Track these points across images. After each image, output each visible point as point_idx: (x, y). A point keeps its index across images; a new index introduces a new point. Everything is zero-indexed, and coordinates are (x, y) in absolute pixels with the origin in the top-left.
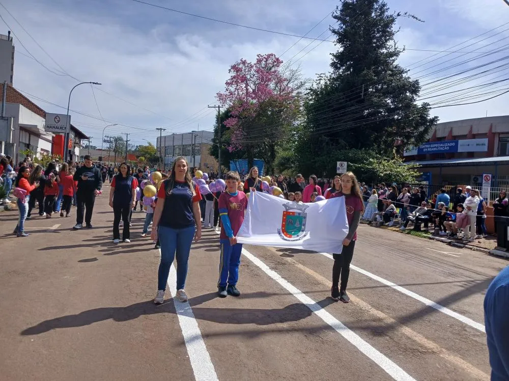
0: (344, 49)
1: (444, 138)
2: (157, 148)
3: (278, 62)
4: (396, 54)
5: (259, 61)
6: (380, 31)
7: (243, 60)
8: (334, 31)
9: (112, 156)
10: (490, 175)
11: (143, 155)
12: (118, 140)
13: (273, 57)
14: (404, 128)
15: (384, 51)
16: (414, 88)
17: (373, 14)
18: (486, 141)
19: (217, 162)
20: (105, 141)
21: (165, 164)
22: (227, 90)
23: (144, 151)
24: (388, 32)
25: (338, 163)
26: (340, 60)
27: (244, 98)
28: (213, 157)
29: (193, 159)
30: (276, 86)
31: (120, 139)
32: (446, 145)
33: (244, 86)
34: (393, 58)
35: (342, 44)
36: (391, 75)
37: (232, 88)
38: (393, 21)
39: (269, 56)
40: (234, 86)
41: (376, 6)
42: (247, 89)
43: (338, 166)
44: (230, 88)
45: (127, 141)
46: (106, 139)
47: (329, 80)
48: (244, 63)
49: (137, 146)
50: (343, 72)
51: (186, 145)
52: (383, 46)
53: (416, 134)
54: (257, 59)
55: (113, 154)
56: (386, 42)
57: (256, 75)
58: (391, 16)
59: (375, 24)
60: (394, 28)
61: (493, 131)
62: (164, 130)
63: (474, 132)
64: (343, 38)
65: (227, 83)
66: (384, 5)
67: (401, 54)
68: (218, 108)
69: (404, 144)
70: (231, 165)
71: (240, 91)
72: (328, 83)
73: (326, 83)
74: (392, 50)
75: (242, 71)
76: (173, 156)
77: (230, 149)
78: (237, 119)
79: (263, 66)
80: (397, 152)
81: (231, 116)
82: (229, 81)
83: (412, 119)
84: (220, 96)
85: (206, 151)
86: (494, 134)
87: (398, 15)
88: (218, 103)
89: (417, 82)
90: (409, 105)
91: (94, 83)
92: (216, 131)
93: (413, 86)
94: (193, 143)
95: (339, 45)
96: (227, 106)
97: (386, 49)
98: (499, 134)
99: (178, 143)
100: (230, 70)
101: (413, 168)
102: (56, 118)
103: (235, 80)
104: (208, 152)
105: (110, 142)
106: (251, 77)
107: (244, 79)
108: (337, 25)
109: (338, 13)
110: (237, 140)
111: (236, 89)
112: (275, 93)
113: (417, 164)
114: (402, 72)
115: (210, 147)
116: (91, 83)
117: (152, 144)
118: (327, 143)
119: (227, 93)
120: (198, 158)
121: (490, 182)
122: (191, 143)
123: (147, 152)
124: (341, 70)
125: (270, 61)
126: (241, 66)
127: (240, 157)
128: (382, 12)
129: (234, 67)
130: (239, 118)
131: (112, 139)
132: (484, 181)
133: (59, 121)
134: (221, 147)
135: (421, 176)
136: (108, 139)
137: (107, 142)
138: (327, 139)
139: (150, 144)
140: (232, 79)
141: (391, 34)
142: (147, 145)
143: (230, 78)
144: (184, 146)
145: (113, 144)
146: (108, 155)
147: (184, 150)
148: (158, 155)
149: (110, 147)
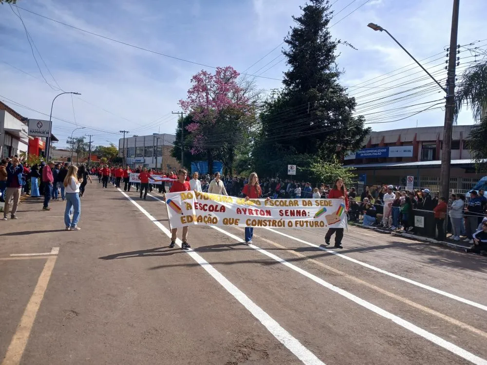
0: (294, 69)
1: (378, 145)
2: (119, 149)
3: (235, 74)
4: (337, 75)
5: (218, 73)
6: (324, 55)
7: (204, 71)
8: (285, 53)
9: (74, 157)
10: (413, 177)
11: (105, 156)
12: (80, 141)
13: (231, 69)
14: (343, 137)
15: (327, 72)
16: (351, 103)
17: (319, 41)
18: (411, 148)
19: (179, 163)
20: (68, 142)
21: (127, 165)
22: (189, 98)
23: (106, 152)
24: (330, 56)
25: (289, 166)
26: (290, 78)
27: (205, 105)
28: (174, 158)
29: (155, 160)
30: (234, 95)
32: (379, 151)
33: (204, 94)
34: (334, 79)
35: (292, 64)
36: (332, 92)
37: (194, 96)
38: (334, 46)
39: (227, 68)
40: (196, 94)
41: (320, 33)
42: (207, 98)
43: (289, 169)
44: (192, 95)
45: (90, 142)
46: (69, 140)
47: (281, 94)
48: (205, 74)
49: (97, 147)
50: (293, 89)
52: (326, 67)
53: (354, 141)
54: (217, 71)
55: (75, 154)
56: (329, 64)
57: (216, 86)
58: (333, 43)
59: (319, 48)
60: (336, 53)
61: (417, 140)
62: (127, 132)
63: (403, 140)
64: (293, 59)
65: (189, 92)
66: (327, 33)
67: (341, 75)
68: (181, 115)
69: (344, 150)
70: (192, 166)
71: (200, 98)
72: (281, 97)
73: (279, 97)
74: (334, 71)
75: (203, 81)
76: (136, 156)
77: (193, 151)
78: (198, 124)
79: (222, 77)
80: (338, 157)
81: (192, 122)
82: (191, 90)
83: (349, 130)
84: (182, 103)
85: (167, 153)
86: (418, 142)
87: (339, 42)
88: (181, 110)
89: (353, 99)
90: (347, 119)
91: (74, 93)
92: (179, 135)
93: (351, 101)
94: (155, 145)
95: (290, 65)
96: (188, 112)
97: (329, 70)
98: (423, 142)
100: (192, 80)
101: (349, 171)
102: (38, 123)
103: (196, 89)
104: (170, 154)
105: (74, 143)
106: (211, 87)
107: (205, 89)
108: (288, 48)
109: (289, 38)
110: (199, 143)
111: (197, 97)
112: (233, 101)
113: (353, 167)
114: (342, 90)
115: (171, 149)
116: (72, 93)
118: (280, 149)
119: (189, 100)
120: (160, 159)
121: (412, 182)
122: (152, 145)
123: (109, 153)
124: (291, 87)
125: (228, 73)
126: (201, 77)
127: (201, 159)
128: (326, 39)
129: (195, 77)
130: (200, 123)
131: (75, 141)
132: (408, 182)
133: (41, 127)
134: (183, 149)
135: (356, 178)
137: (71, 143)
138: (280, 145)
139: (113, 146)
140: (194, 88)
141: (333, 58)
142: (110, 146)
143: (192, 87)
144: (146, 147)
145: (76, 146)
146: (71, 155)
147: (146, 152)
148: (121, 155)
149: (73, 148)
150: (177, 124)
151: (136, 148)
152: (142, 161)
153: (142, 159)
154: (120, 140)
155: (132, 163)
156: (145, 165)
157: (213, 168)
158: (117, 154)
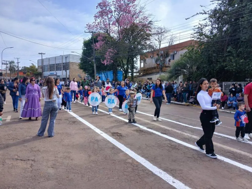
2: (38, 66)
9: (8, 74)
11: (28, 72)
12: (11, 62)
20: (2, 64)
21: (44, 77)
23: (29, 69)
31: (13, 62)
33: (107, 18)
37: (99, 20)
45: (18, 63)
46: (3, 62)
49: (23, 67)
51: (58, 64)
55: (9, 72)
62: (44, 54)
65: (95, 16)
76: (50, 71)
81: (97, 41)
82: (97, 15)
84: (89, 26)
94: (64, 61)
99: (52, 62)
100: (97, 7)
103: (102, 14)
105: (7, 64)
117: (34, 64)
120: (68, 71)
122: (61, 62)
129: (100, 5)
131: (7, 62)
136: (5, 62)
137: (5, 64)
142: (31, 65)
143: (98, 12)
144: (57, 64)
145: (9, 66)
146: (6, 72)
147: (57, 67)
148: (40, 70)
149: (7, 67)
150: (83, 45)
151: (50, 65)
152: (55, 74)
153: (54, 72)
154: (38, 61)
155: (48, 76)
156: (57, 76)
157: (117, 76)
158: (37, 70)
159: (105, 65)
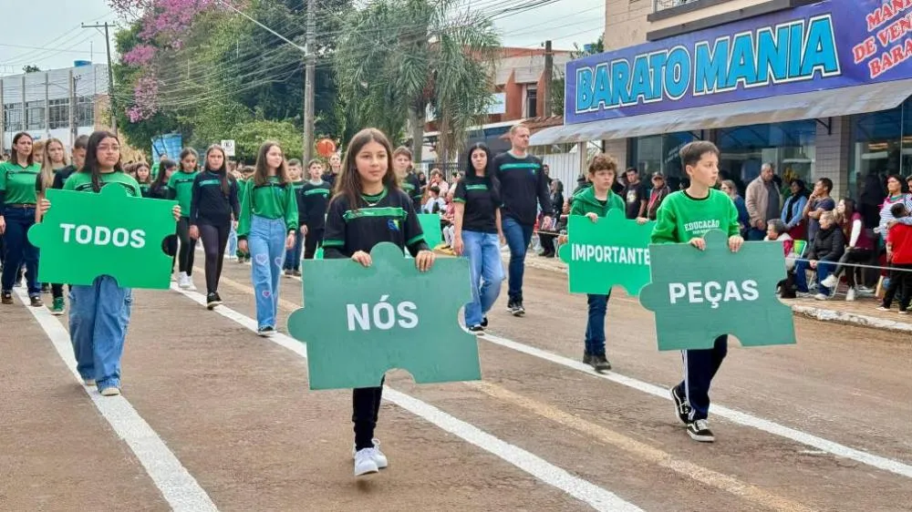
51: (57, 101)
61: (518, 81)
68: (104, 28)
77: (133, 114)
81: (140, 40)
86: (520, 85)
96: (129, 19)
98: (528, 84)
99: (36, 94)
144: (51, 102)
147: (53, 113)
151: (26, 104)
159: (132, 121)
